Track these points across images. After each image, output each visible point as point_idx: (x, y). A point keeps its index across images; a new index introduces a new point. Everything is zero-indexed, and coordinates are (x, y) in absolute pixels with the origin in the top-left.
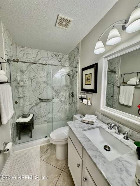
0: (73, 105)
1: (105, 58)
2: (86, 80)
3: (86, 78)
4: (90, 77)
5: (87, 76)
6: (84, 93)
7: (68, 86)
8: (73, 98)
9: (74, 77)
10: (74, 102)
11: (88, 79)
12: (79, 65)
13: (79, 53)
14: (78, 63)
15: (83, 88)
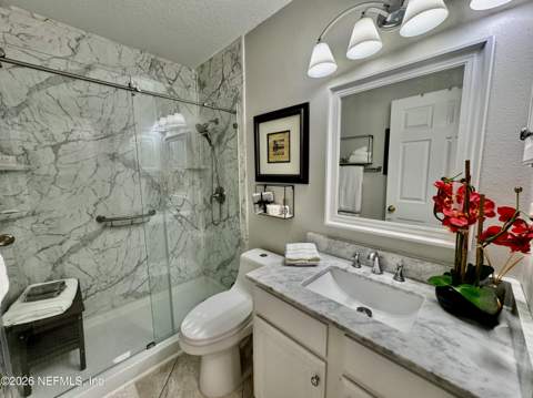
0: (224, 227)
1: (334, 90)
2: (271, 149)
3: (272, 145)
4: (286, 140)
5: (273, 138)
6: (265, 186)
7: (199, 170)
8: (225, 206)
9: (224, 140)
10: (228, 217)
11: (276, 148)
12: (242, 106)
13: (241, 67)
14: (237, 99)
15: (262, 172)
